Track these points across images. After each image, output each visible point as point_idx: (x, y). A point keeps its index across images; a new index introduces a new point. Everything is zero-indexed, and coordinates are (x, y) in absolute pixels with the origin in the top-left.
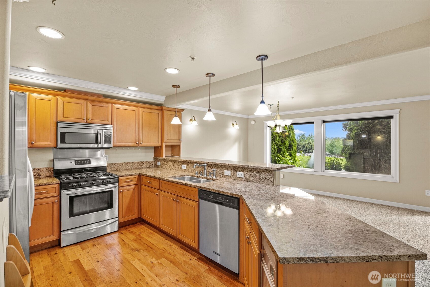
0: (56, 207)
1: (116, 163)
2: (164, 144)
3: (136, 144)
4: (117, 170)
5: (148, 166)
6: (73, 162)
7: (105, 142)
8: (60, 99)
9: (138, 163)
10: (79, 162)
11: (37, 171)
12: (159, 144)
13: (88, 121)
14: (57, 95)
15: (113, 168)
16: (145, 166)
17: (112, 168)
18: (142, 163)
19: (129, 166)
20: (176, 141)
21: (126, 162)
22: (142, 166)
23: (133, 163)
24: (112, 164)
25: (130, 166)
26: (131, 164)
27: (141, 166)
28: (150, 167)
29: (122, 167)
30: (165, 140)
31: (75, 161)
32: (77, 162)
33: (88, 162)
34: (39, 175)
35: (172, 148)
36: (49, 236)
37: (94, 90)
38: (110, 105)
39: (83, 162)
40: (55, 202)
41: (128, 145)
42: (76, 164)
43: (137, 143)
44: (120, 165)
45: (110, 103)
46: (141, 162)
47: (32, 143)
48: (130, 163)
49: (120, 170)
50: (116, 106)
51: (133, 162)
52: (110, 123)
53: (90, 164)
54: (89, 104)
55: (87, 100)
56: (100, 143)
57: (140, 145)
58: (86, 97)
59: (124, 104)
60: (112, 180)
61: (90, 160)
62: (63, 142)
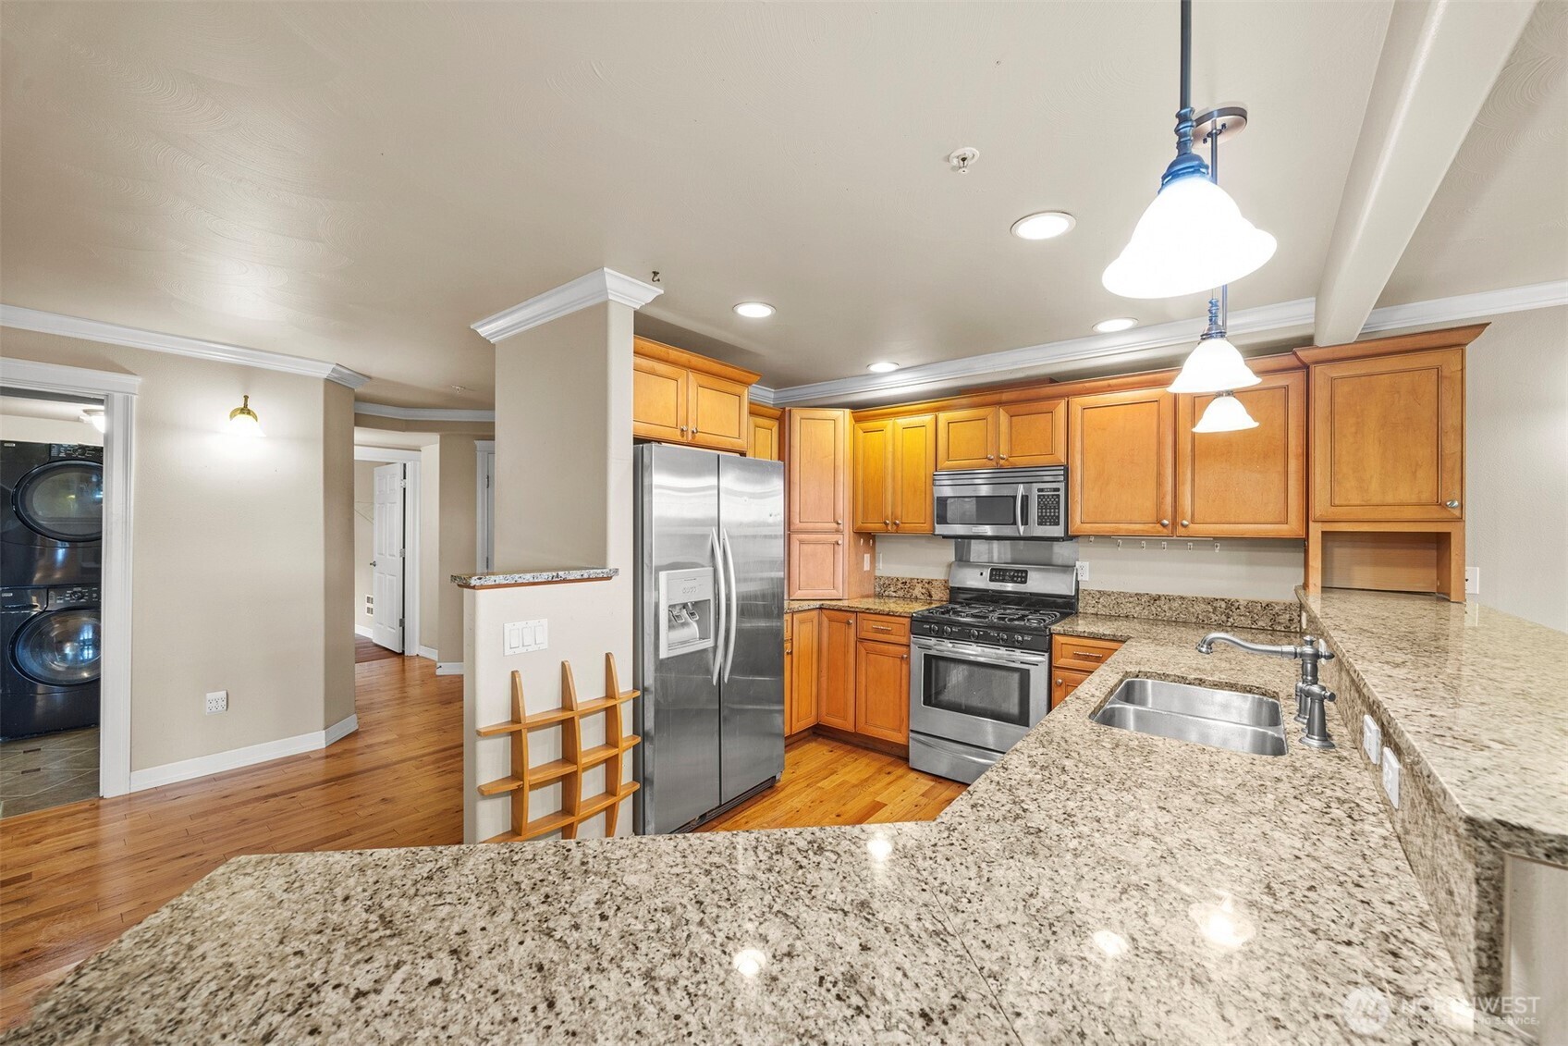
1: (1113, 592)
2: (1316, 531)
3: (1161, 528)
4: (1119, 616)
5: (1261, 623)
6: (987, 573)
7: (1043, 521)
8: (944, 417)
9: (1209, 602)
10: (1000, 576)
11: (926, 585)
12: (1292, 528)
13: (1002, 462)
14: (936, 410)
15: (1104, 606)
17: (1100, 606)
18: (1230, 604)
19: (1166, 608)
20: (1409, 513)
21: (1154, 593)
22: (1231, 620)
23: (1182, 598)
24: (1099, 592)
25: (1170, 609)
26: (1175, 605)
27: (1224, 618)
28: (1274, 630)
29: (1137, 609)
30: (1320, 505)
31: (992, 570)
32: (996, 575)
33: (1022, 577)
34: (930, 596)
36: (893, 729)
37: (1011, 371)
38: (1063, 404)
39: (1010, 576)
40: (902, 657)
41: (1126, 530)
42: (991, 580)
43: (1163, 525)
44: (1131, 599)
45: (1061, 396)
46: (1223, 600)
47: (895, 524)
48: (1170, 599)
49: (1127, 617)
50: (1078, 402)
51: (1184, 595)
52: (1063, 460)
53: (1025, 582)
54: (1003, 416)
55: (1000, 403)
56: (1025, 522)
57: (1180, 531)
58: (996, 397)
59: (1111, 389)
60: (1027, 638)
61: (1026, 572)
62: (942, 519)
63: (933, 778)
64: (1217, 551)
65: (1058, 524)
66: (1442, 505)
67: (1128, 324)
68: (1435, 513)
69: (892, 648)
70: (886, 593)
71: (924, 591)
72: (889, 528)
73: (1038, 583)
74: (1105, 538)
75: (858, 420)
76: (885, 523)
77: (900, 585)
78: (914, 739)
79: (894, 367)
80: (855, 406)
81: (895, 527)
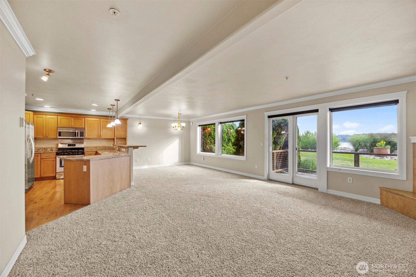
0: (54, 162)
1: (90, 147)
2: (115, 137)
6: (67, 145)
7: (81, 136)
8: (59, 117)
9: (103, 147)
10: (70, 145)
11: (51, 148)
12: (113, 137)
13: (72, 126)
14: (58, 116)
15: (88, 149)
16: (108, 149)
18: (106, 147)
20: (123, 136)
21: (96, 146)
24: (88, 147)
26: (99, 148)
27: (105, 149)
28: (110, 150)
30: (116, 135)
31: (68, 145)
36: (51, 174)
37: (75, 112)
38: (84, 119)
39: (72, 145)
40: (54, 160)
41: (94, 138)
42: (68, 146)
43: (99, 137)
44: (93, 147)
45: (83, 117)
47: (47, 136)
48: (98, 147)
50: (86, 119)
52: (84, 127)
53: (75, 146)
54: (73, 119)
55: (72, 117)
56: (78, 136)
57: (101, 137)
58: (71, 116)
59: (91, 118)
61: (75, 144)
62: (60, 135)
65: (83, 136)
66: (125, 135)
67: (96, 110)
68: (125, 136)
69: (51, 159)
70: (39, 151)
71: (50, 149)
72: (45, 137)
73: (78, 146)
74: (89, 139)
75: (34, 114)
76: (44, 136)
77: (43, 149)
78: (57, 174)
80: (34, 111)
81: (46, 137)
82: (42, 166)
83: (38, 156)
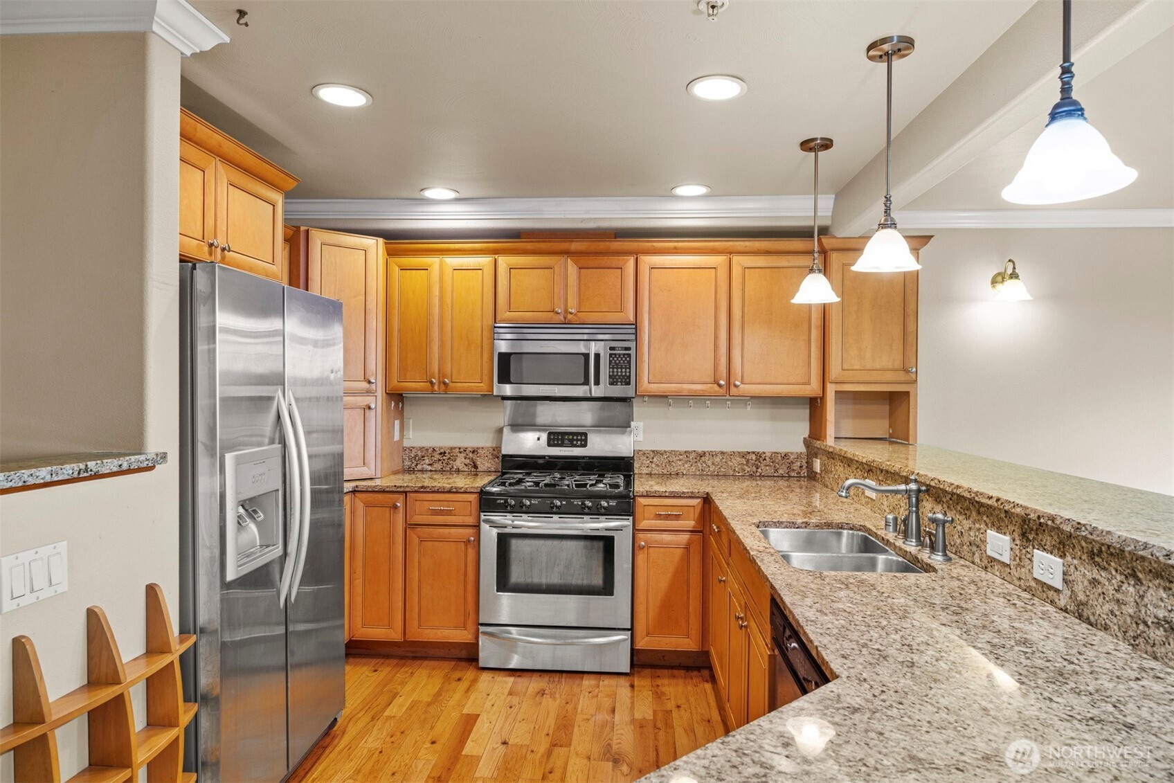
0: (471, 552)
1: (665, 452)
2: (831, 390)
3: (716, 387)
4: (670, 474)
5: (781, 471)
6: (544, 438)
7: (613, 381)
8: (503, 261)
9: (743, 455)
10: (558, 440)
11: (471, 455)
12: (813, 389)
13: (570, 316)
14: (496, 252)
15: (657, 465)
16: (770, 471)
17: (653, 465)
18: (759, 456)
19: (710, 463)
20: (889, 376)
21: (700, 450)
22: (759, 470)
23: (723, 453)
24: (653, 451)
25: (713, 464)
26: (717, 459)
27: (754, 469)
28: (790, 477)
29: (686, 466)
30: (835, 370)
31: (550, 434)
32: (554, 440)
33: (581, 440)
34: (475, 467)
35: (890, 404)
36: (456, 628)
37: (583, 220)
38: (632, 260)
39: (569, 440)
40: (469, 541)
41: (690, 390)
42: (549, 445)
43: (720, 386)
44: (681, 457)
45: (629, 253)
46: (754, 453)
47: (444, 383)
48: (713, 454)
49: (677, 474)
50: (648, 260)
51: (724, 450)
52: (632, 318)
53: (585, 445)
54: (571, 267)
55: (567, 253)
56: (597, 382)
57: (733, 391)
58: (563, 246)
59: (676, 251)
60: (613, 503)
61: (585, 434)
62: (504, 378)
63: (507, 673)
64: (749, 409)
65: (628, 383)
66: (906, 371)
67: (701, 190)
68: (902, 376)
69: (453, 531)
70: (419, 467)
71: (467, 461)
72: (436, 387)
73: (600, 445)
74: (662, 397)
75: (391, 253)
76: (432, 383)
77: (437, 457)
78: (485, 633)
79: (452, 195)
80: (389, 236)
81: (443, 387)
82: (414, 574)
83: (395, 507)
